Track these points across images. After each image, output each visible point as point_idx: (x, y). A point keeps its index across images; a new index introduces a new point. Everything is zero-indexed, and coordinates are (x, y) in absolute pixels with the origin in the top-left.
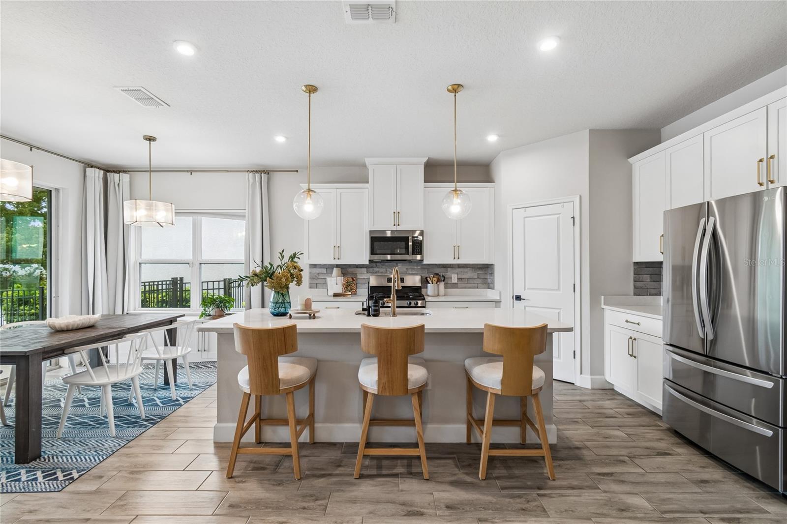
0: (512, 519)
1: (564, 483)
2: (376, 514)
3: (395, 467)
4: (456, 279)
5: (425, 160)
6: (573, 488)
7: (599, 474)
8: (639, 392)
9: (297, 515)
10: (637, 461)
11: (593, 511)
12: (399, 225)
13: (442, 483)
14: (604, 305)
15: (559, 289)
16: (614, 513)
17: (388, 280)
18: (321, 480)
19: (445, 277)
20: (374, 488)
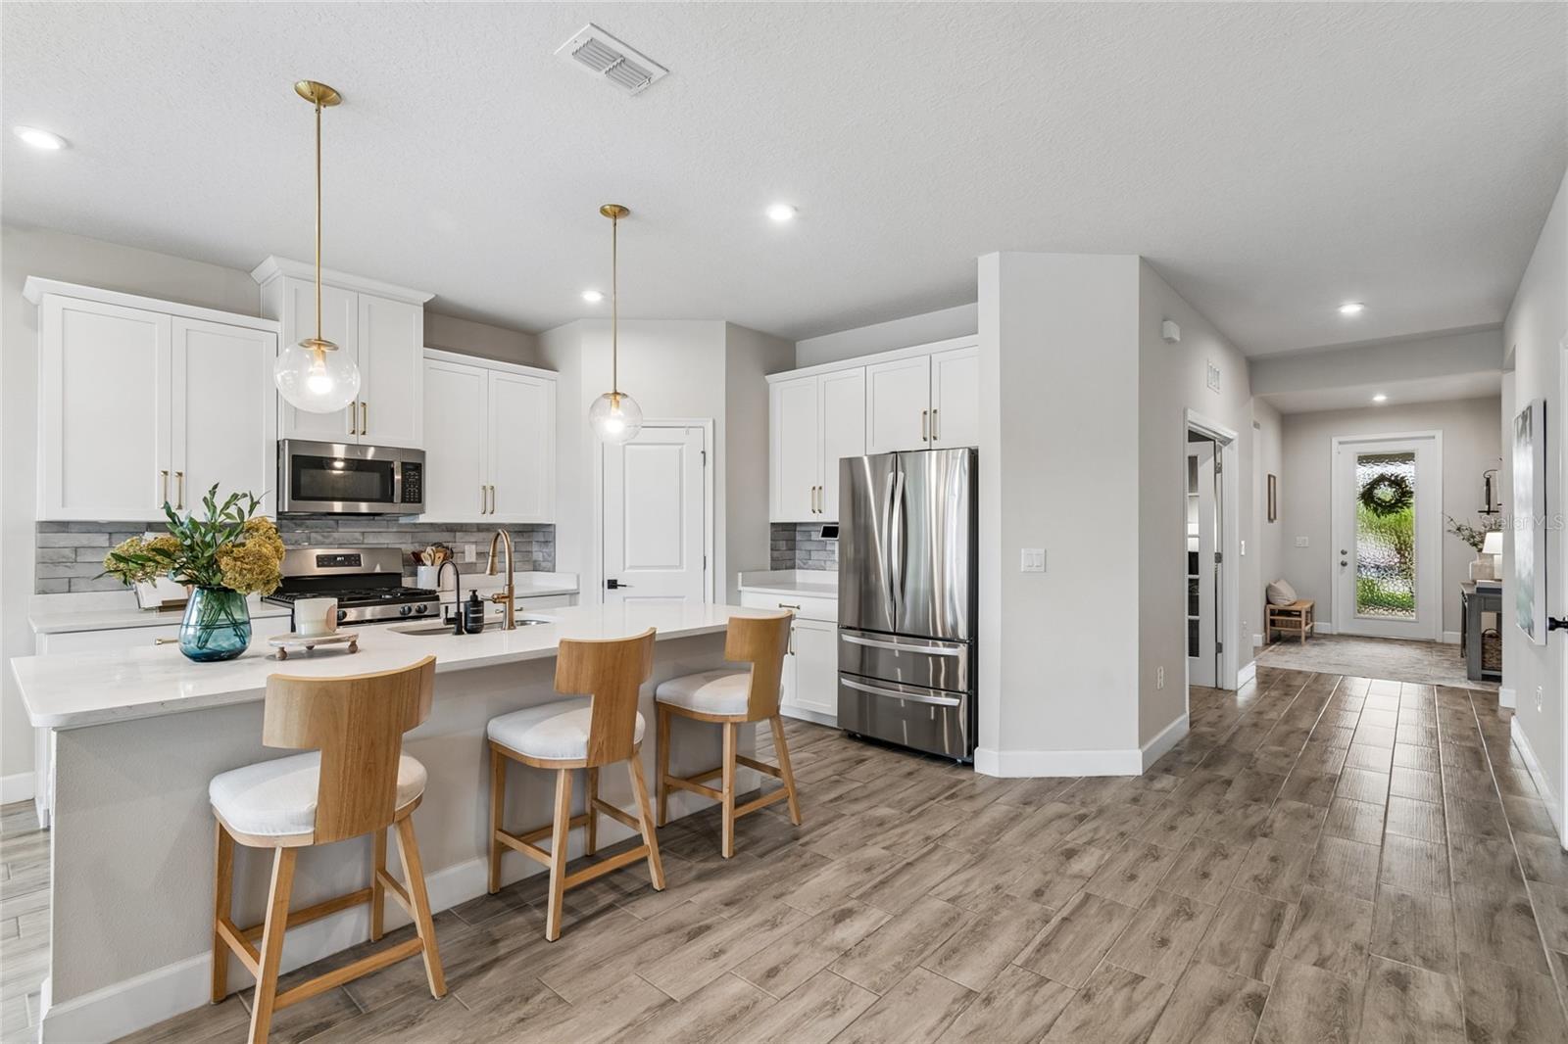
0: (804, 880)
1: (812, 823)
2: (647, 961)
3: (594, 899)
4: (474, 554)
5: (428, 297)
6: (824, 824)
7: (831, 801)
8: (798, 699)
9: (523, 1033)
10: (847, 776)
11: (861, 836)
12: (364, 433)
13: (686, 884)
14: (743, 585)
15: (681, 566)
16: (878, 830)
17: (318, 562)
18: (492, 973)
19: (454, 550)
20: (600, 937)
